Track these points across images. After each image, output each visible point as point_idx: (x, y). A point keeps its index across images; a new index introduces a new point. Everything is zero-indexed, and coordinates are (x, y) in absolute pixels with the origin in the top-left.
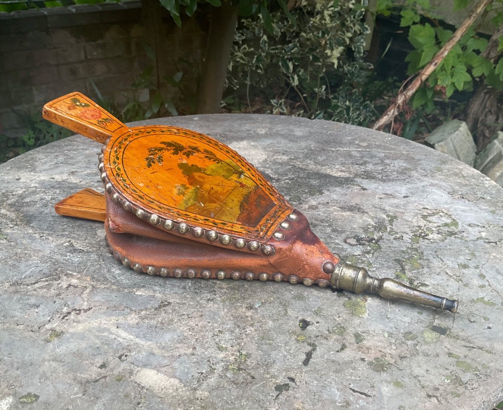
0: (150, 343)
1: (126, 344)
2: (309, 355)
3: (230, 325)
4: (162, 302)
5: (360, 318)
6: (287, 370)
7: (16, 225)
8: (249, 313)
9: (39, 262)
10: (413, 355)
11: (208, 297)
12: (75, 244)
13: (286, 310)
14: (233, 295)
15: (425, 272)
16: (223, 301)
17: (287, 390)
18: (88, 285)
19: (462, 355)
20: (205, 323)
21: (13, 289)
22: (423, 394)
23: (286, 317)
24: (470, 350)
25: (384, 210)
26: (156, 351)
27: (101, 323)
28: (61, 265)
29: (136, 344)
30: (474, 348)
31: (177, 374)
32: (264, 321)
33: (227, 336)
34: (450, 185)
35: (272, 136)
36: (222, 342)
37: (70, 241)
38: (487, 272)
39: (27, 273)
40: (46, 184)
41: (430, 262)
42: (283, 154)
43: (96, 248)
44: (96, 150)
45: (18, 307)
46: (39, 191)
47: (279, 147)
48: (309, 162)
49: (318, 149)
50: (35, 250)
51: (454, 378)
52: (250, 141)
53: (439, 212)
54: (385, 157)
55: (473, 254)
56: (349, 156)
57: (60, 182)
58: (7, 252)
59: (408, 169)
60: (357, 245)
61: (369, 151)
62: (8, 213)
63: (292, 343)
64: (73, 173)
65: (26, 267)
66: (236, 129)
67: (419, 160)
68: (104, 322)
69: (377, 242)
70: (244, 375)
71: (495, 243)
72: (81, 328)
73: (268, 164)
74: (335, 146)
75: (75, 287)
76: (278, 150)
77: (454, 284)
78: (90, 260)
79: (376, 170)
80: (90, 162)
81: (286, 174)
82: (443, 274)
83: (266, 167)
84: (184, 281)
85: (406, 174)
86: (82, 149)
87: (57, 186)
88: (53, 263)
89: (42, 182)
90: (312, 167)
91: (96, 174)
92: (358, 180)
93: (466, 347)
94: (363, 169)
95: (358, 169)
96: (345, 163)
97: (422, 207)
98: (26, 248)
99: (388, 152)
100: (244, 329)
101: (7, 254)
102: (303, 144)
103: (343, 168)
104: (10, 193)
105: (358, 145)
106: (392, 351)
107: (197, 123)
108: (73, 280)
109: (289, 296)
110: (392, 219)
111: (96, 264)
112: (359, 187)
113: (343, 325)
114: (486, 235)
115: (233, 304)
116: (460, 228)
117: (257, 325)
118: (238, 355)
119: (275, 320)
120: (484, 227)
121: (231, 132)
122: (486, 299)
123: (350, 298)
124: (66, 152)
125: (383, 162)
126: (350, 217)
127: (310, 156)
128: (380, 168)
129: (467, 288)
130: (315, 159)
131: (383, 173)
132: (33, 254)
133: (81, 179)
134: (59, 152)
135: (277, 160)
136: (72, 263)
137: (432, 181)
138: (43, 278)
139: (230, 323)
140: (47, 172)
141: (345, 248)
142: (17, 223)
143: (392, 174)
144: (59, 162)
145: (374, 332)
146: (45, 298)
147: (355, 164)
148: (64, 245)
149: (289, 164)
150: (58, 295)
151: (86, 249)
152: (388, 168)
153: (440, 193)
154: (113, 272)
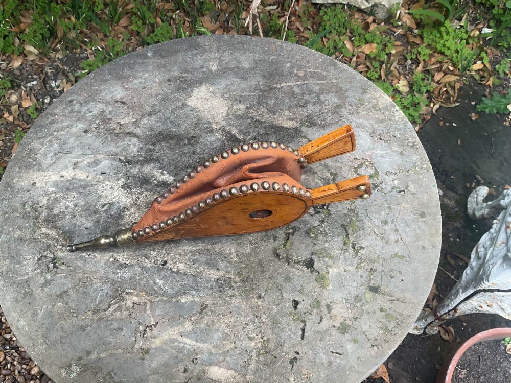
0: (206, 344)
1: (193, 349)
2: (303, 330)
3: (251, 317)
4: (202, 306)
5: (327, 289)
6: (293, 347)
7: (63, 245)
8: (260, 303)
9: (101, 284)
10: (361, 315)
11: (230, 294)
13: (282, 294)
14: (245, 287)
15: (361, 234)
16: (241, 295)
17: (296, 362)
18: (146, 301)
19: (388, 309)
20: (235, 318)
21: (96, 317)
22: (369, 345)
23: (283, 301)
24: (392, 303)
25: (327, 166)
26: (213, 351)
27: (169, 335)
28: (118, 284)
29: (199, 348)
30: (394, 300)
31: (231, 366)
32: (271, 307)
33: (251, 327)
34: (371, 124)
35: (224, 73)
36: (250, 333)
37: (113, 256)
38: (399, 225)
39: (98, 298)
40: (60, 186)
41: (363, 223)
42: (240, 102)
43: (135, 259)
44: (81, 126)
45: (108, 333)
46: (60, 196)
47: (234, 91)
48: (263, 110)
49: (266, 89)
50: (91, 272)
51: (385, 328)
52: (208, 85)
53: (365, 162)
54: (320, 90)
55: (390, 208)
56: (293, 94)
57: (70, 181)
58: (72, 278)
59: (339, 107)
60: (315, 214)
61: (307, 84)
62: (49, 232)
63: (291, 323)
64: (75, 165)
65: (94, 292)
66: (191, 67)
67: (346, 91)
68: (171, 333)
69: (328, 207)
70: (270, 356)
71: (404, 191)
72: (158, 342)
73: (231, 119)
74: (279, 81)
75: (138, 305)
76: (234, 95)
77: (380, 243)
78: (136, 274)
79: (316, 113)
80: (83, 146)
81: (248, 132)
82: (372, 234)
83: (230, 125)
84: (209, 281)
85: (338, 114)
86: (68, 127)
87: (71, 187)
88: (112, 283)
89: (56, 184)
90: (266, 116)
91: (96, 163)
92: (304, 129)
93: (390, 300)
94: (305, 113)
95: (302, 113)
96: (291, 106)
97: (353, 158)
98: (84, 271)
99: (321, 82)
100: (260, 318)
101: (73, 281)
102: (253, 83)
103: (291, 114)
104: (37, 204)
105: (297, 75)
106: (349, 315)
107: (153, 63)
108: (133, 298)
109: (280, 279)
110: (334, 177)
111: (142, 277)
112: (306, 140)
113: (318, 299)
114: (398, 183)
115: (247, 296)
116: (380, 178)
117: (267, 312)
118: (262, 341)
119: (277, 305)
120: (396, 173)
121: (187, 72)
122: (399, 254)
123: (318, 272)
124: (55, 133)
125: (319, 99)
126: (306, 181)
127: (261, 100)
128: (318, 109)
129: (388, 245)
130: (267, 104)
131: (321, 116)
132: (92, 276)
133: (86, 173)
134: (49, 136)
135: (237, 112)
136: (126, 280)
137: (357, 120)
138: (112, 301)
139: (250, 314)
140: (53, 169)
141: (308, 219)
142: (62, 243)
143: (327, 115)
144: (56, 151)
145: (337, 301)
146: (123, 320)
147: (298, 106)
148: (110, 261)
149: (248, 116)
150: (130, 315)
151: (128, 262)
152: (324, 107)
153: (364, 135)
154: (158, 283)
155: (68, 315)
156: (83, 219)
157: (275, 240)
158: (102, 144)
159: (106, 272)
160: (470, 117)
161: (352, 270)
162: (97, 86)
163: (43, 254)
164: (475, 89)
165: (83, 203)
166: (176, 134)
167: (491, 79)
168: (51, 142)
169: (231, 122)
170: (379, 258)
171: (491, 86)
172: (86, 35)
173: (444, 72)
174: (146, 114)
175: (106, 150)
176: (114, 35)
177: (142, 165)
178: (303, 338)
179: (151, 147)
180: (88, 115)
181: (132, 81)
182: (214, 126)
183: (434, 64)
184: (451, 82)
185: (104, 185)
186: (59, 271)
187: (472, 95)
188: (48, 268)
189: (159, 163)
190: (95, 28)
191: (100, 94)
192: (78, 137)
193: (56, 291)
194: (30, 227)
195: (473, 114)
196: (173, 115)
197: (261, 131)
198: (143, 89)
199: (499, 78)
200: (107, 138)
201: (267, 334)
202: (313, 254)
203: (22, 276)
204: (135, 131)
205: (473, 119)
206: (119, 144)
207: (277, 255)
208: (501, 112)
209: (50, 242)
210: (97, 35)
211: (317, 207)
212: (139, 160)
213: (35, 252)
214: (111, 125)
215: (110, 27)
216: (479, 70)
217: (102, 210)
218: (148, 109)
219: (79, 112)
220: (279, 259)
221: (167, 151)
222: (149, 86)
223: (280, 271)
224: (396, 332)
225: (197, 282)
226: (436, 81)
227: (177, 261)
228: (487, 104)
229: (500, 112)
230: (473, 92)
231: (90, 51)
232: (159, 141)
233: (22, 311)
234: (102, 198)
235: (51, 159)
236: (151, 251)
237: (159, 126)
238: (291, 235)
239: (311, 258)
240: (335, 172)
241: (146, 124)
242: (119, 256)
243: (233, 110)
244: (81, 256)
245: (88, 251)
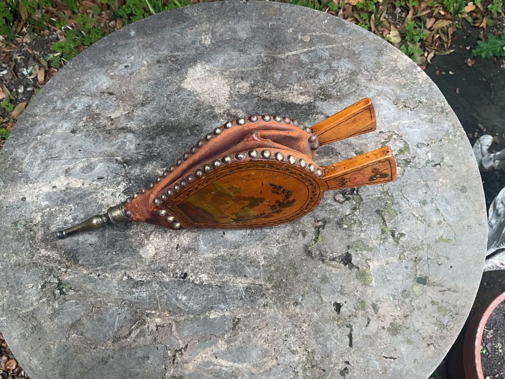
0: (245, 364)
1: (231, 371)
2: (350, 336)
3: (290, 328)
4: (234, 321)
5: (370, 287)
6: (342, 356)
7: (67, 267)
8: (298, 310)
9: (117, 308)
10: (412, 312)
11: (263, 303)
12: (131, 275)
13: (320, 297)
14: (279, 294)
15: (399, 219)
16: (275, 303)
17: (347, 373)
18: (170, 321)
19: (439, 301)
20: (272, 331)
21: (117, 347)
22: (425, 344)
23: (324, 305)
24: (443, 294)
26: (254, 370)
27: (202, 358)
28: (137, 305)
29: (237, 369)
30: (445, 291)
32: (310, 314)
33: (292, 339)
34: (392, 90)
35: (220, 47)
36: (292, 346)
37: (125, 273)
38: (440, 204)
39: (116, 324)
40: (54, 198)
41: (400, 206)
42: (242, 79)
43: (151, 274)
44: (66, 126)
45: (134, 363)
46: (55, 211)
47: (234, 67)
48: (269, 86)
49: (270, 60)
50: (104, 295)
51: (439, 323)
52: (204, 63)
53: (392, 135)
54: (330, 56)
55: (427, 185)
56: (300, 64)
57: (64, 191)
58: (83, 305)
59: (354, 73)
60: (344, 201)
61: (314, 50)
62: (49, 253)
63: (336, 329)
64: (67, 172)
65: (111, 317)
66: (181, 43)
67: (360, 54)
68: (204, 355)
69: (357, 192)
70: (318, 370)
71: (440, 164)
72: (191, 367)
73: (235, 100)
74: (283, 50)
75: (163, 327)
76: (235, 72)
77: (421, 227)
78: (155, 291)
79: (329, 83)
80: (73, 149)
81: (257, 113)
82: (412, 217)
83: (235, 108)
84: (238, 291)
85: (354, 82)
86: (52, 128)
87: (67, 198)
88: (129, 305)
89: (48, 197)
90: (274, 93)
91: (90, 167)
92: (319, 104)
93: (441, 291)
94: (318, 85)
95: (314, 85)
96: (300, 78)
97: (378, 131)
98: (95, 294)
99: (331, 46)
100: (301, 327)
101: (85, 308)
102: (254, 55)
103: (301, 88)
104: (30, 222)
105: (302, 41)
106: (398, 313)
107: (138, 43)
108: (156, 320)
109: (317, 281)
111: (162, 294)
112: (323, 116)
113: (362, 299)
114: (431, 156)
115: (283, 304)
116: (411, 152)
117: (307, 320)
118: (307, 353)
119: (317, 311)
120: (428, 145)
121: (178, 50)
122: (444, 237)
123: (358, 268)
124: (39, 137)
125: (331, 67)
127: (267, 74)
128: (331, 78)
129: (430, 228)
130: (273, 78)
131: (336, 86)
132: (106, 300)
133: (81, 180)
134: (32, 141)
135: (241, 91)
136: (144, 300)
137: (377, 87)
138: (132, 326)
139: (289, 324)
140: (43, 179)
141: (337, 208)
142: (66, 265)
143: (343, 85)
144: (44, 158)
145: (383, 298)
146: (148, 347)
147: (309, 77)
148: (124, 279)
149: (253, 95)
150: (155, 339)
151: (144, 278)
152: (338, 76)
153: (387, 104)
154: (181, 300)
155: (85, 348)
156: (86, 235)
157: (304, 236)
158: (94, 144)
159: (120, 292)
160: (466, 64)
161: (394, 261)
162: (77, 77)
163: (46, 280)
164: (469, 33)
165: (82, 216)
166: (176, 124)
167: (485, 20)
168: (36, 147)
169: (236, 104)
170: (423, 244)
171: (485, 27)
172: (53, 13)
173: (435, 18)
174: (138, 104)
175: (99, 151)
176: (83, 10)
177: (143, 165)
178: (351, 345)
179: (149, 142)
180: (73, 112)
181: (117, 67)
182: (217, 111)
183: (424, 10)
184: (443, 27)
185: (103, 192)
186: (67, 297)
187: (467, 39)
188: (55, 295)
189: (162, 160)
190: (61, 5)
191: (83, 86)
192: (65, 139)
193: (68, 321)
194: (27, 250)
195: (469, 60)
196: (169, 102)
197: (271, 111)
198: (130, 74)
199: (492, 18)
200: (98, 136)
201: (311, 345)
202: (348, 247)
203: (27, 307)
204: (129, 125)
205: (470, 65)
206: (113, 142)
207: (309, 253)
208: (498, 55)
209: (52, 265)
210: (64, 13)
211: (345, 193)
212: (139, 159)
213: (37, 278)
214: (100, 121)
215: (78, 3)
216: (471, 12)
218: (140, 98)
219: (62, 109)
220: (313, 258)
221: (169, 145)
222: (137, 71)
223: (315, 271)
224: (452, 326)
225: (224, 294)
226: (428, 28)
227: (198, 272)
228: (482, 48)
229: (496, 55)
230: (467, 36)
231: (59, 31)
232: (158, 135)
233: (32, 348)
234: (103, 207)
235: (38, 168)
236: (168, 263)
237: (155, 117)
238: (321, 228)
239: (348, 253)
240: (360, 150)
241: (140, 116)
242: (132, 273)
243: (236, 89)
244: (89, 278)
245: (97, 270)
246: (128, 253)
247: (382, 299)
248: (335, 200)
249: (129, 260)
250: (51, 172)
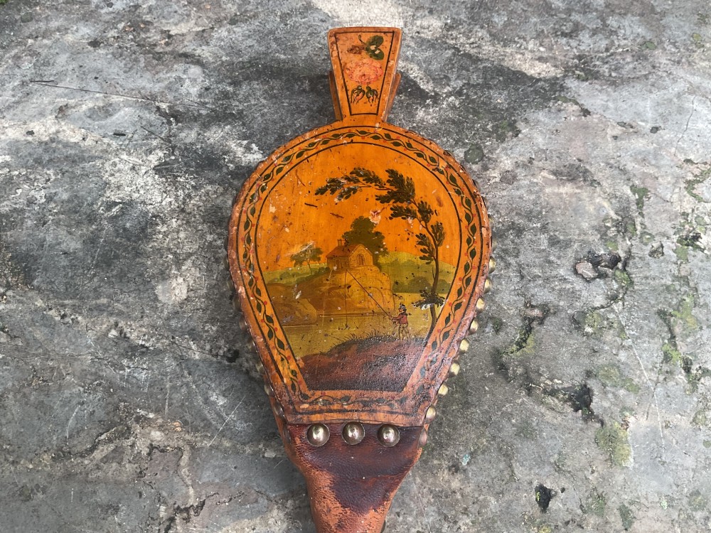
5: (623, 468)
7: (8, 287)
8: (456, 483)
9: (82, 389)
12: (127, 330)
13: (510, 466)
15: (704, 338)
18: (181, 443)
20: (392, 516)
21: (59, 469)
23: (514, 485)
25: (623, 171)
28: (122, 393)
32: (481, 498)
37: (116, 324)
39: (71, 421)
40: (24, 152)
42: (431, 12)
43: (167, 338)
44: (86, 31)
45: (84, 513)
46: (18, 176)
48: (480, 34)
50: (63, 357)
54: (607, 6)
56: (547, 9)
57: (46, 143)
58: (17, 367)
59: (649, 45)
60: (594, 279)
64: (62, 111)
65: (64, 406)
67: (664, 14)
69: (625, 265)
73: (409, 46)
75: (162, 451)
78: (166, 374)
79: (598, 52)
80: (84, 73)
81: (446, 77)
83: (407, 59)
85: (646, 59)
86: (58, 30)
87: (46, 157)
88: (106, 390)
89: (14, 148)
90: (487, 48)
91: (107, 111)
92: (571, 83)
94: (575, 50)
95: (567, 49)
96: (543, 31)
97: (682, 158)
98: (46, 352)
100: (455, 522)
101: (18, 374)
103: (542, 49)
108: (153, 433)
109: (508, 430)
110: (641, 198)
111: (179, 384)
112: (576, 107)
113: (600, 490)
117: (473, 510)
119: (499, 494)
123: (602, 423)
124: (30, 41)
125: (605, 25)
126: (574, 200)
127: (479, 13)
128: (603, 44)
130: (489, 22)
131: (609, 59)
132: (64, 368)
133: (83, 130)
134: (17, 46)
135: (423, 33)
136: (139, 387)
137: (691, 78)
138: (102, 434)
139: (431, 510)
140: (14, 115)
141: (578, 288)
142: (8, 282)
143: (624, 60)
144: (27, 79)
145: (647, 499)
146: (122, 486)
147: (559, 33)
148: (110, 335)
149: (446, 43)
150: (141, 474)
151: (151, 343)
152: (616, 43)
153: (706, 112)
154: (214, 403)
156: (62, 233)
157: (497, 331)
158: (125, 72)
159: (96, 360)
161: (683, 423)
165: (65, 196)
166: (286, 66)
168: (19, 58)
169: (410, 53)
174: (225, 18)
175: (131, 86)
177: (206, 126)
179: (228, 88)
180: (103, 11)
185: (117, 160)
189: (244, 124)
192: (75, 52)
196: (282, 25)
197: (475, 78)
200: (136, 60)
202: (589, 374)
204: (198, 52)
206: (161, 75)
207: (502, 369)
211: (600, 263)
212: (200, 115)
214: (148, 35)
217: (106, 215)
218: (232, 9)
220: (507, 379)
221: (264, 102)
223: (508, 407)
232: (248, 78)
234: (109, 188)
235: (13, 93)
236: (206, 322)
237: (250, 47)
238: (535, 323)
239: (585, 386)
240: (642, 186)
241: (223, 40)
242: (131, 326)
243: (415, 28)
244: (44, 317)
245: (64, 306)
246: (132, 286)
247: (643, 501)
248: (576, 272)
249: (131, 299)
250: (33, 106)
